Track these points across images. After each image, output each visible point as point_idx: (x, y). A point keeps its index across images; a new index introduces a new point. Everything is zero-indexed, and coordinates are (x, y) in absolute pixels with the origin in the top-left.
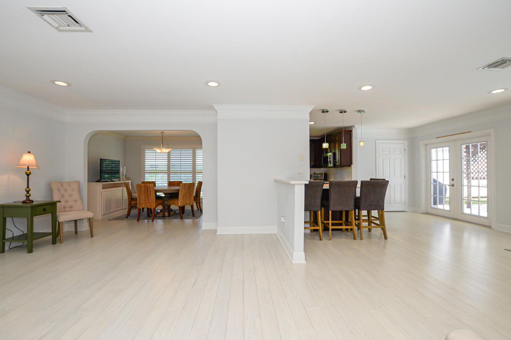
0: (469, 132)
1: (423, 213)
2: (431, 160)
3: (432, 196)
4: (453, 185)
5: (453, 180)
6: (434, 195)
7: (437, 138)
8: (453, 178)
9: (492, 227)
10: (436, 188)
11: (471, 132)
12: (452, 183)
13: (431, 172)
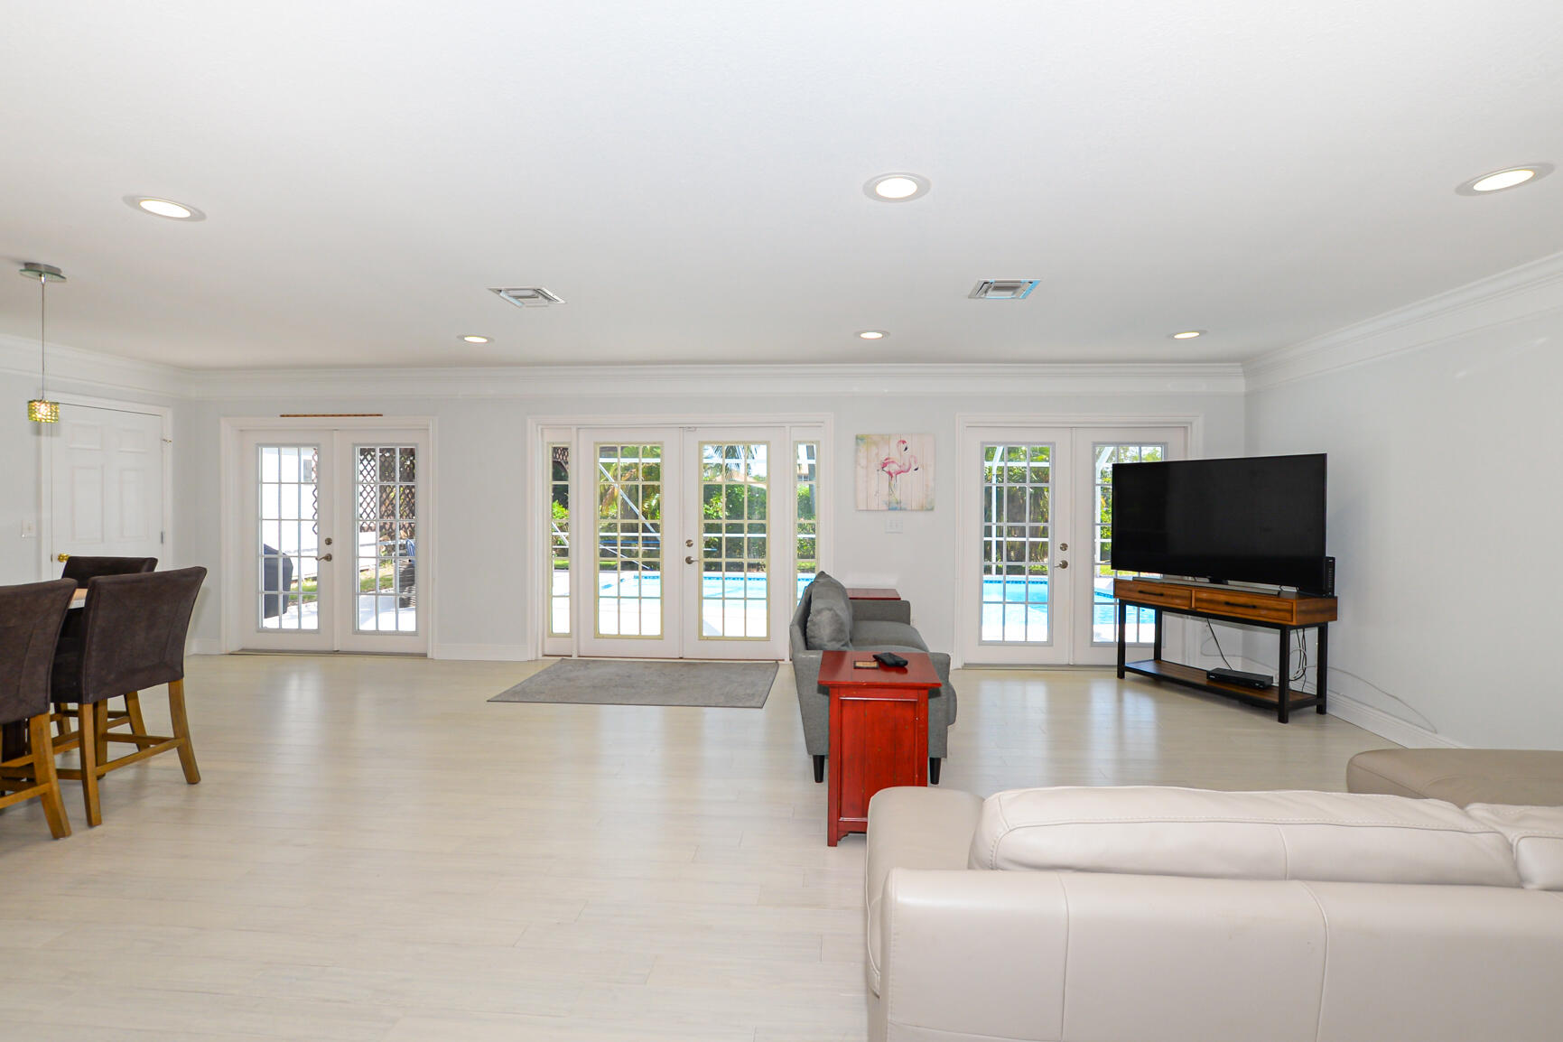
0: (378, 415)
1: (230, 650)
2: (259, 482)
3: (262, 593)
4: (329, 558)
5: (329, 542)
6: (265, 589)
7: (282, 416)
8: (327, 537)
9: (429, 656)
10: (276, 568)
11: (381, 415)
12: (327, 550)
13: (259, 519)
